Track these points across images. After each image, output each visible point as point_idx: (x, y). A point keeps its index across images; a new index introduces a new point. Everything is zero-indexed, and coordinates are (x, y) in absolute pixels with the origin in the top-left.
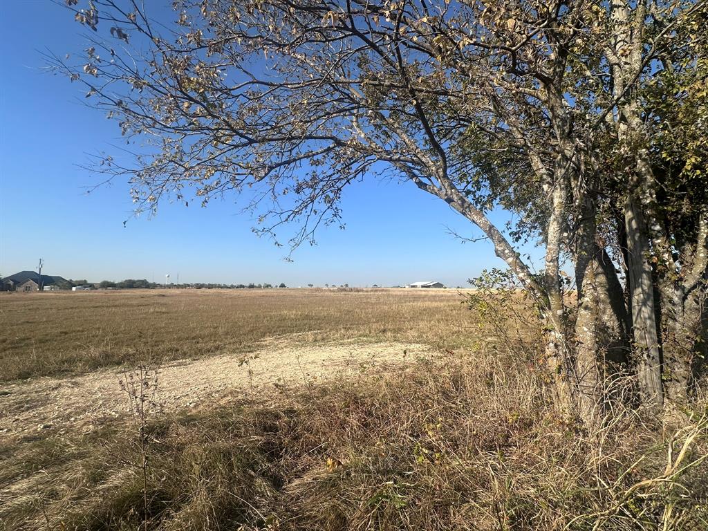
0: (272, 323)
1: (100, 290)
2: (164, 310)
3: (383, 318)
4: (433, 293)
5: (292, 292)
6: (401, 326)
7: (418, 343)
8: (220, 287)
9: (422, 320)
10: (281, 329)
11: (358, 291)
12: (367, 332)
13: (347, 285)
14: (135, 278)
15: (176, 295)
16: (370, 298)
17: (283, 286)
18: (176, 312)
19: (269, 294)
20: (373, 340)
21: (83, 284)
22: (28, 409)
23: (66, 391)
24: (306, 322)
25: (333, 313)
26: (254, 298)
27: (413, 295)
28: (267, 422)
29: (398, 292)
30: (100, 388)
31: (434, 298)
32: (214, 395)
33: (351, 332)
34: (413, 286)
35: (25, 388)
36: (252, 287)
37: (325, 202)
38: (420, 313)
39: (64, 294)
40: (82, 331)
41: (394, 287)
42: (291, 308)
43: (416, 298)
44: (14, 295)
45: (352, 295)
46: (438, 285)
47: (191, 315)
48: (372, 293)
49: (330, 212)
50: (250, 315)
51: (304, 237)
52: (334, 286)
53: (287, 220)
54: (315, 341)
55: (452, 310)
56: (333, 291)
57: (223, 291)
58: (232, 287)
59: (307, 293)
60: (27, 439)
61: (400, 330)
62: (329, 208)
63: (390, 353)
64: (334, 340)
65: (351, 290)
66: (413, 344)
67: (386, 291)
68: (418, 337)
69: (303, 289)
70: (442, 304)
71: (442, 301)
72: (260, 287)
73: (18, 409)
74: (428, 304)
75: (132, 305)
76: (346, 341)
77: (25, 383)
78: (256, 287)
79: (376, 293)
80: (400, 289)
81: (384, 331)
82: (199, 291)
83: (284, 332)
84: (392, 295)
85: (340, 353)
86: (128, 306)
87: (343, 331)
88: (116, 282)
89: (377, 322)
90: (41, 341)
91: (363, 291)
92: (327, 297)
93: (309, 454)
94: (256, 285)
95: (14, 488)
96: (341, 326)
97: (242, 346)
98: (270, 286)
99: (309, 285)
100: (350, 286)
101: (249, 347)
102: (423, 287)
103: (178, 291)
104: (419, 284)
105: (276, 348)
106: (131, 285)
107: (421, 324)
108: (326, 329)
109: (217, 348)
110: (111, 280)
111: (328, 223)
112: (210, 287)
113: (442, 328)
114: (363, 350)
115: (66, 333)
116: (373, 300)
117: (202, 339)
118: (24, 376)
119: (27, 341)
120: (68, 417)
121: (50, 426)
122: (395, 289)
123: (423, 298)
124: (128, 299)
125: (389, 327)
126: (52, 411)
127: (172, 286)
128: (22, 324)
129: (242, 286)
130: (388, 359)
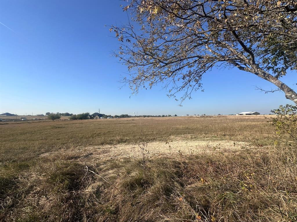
0: (173, 130)
1: (115, 118)
2: (135, 125)
3: (224, 129)
4: (253, 118)
5: (180, 118)
6: (234, 134)
7: (243, 141)
8: (152, 116)
9: (246, 131)
10: (177, 133)
11: (211, 117)
12: (216, 135)
13: (205, 115)
14: (124, 114)
15: (138, 120)
16: (217, 120)
17: (176, 115)
18: (138, 126)
19: (170, 119)
20: (219, 139)
21: (110, 116)
22: (106, 153)
23: (113, 149)
24: (187, 130)
25: (199, 127)
26: (165, 121)
27: (240, 119)
28: (176, 165)
29: (232, 117)
30: (122, 149)
31: (253, 120)
32: (156, 154)
33: (208, 135)
34: (240, 114)
35: (103, 147)
36: (163, 116)
37: (195, 81)
38: (245, 128)
39: (106, 120)
40: (113, 131)
41: (230, 115)
42: (180, 125)
43: (242, 120)
44: (94, 120)
45: (207, 119)
46: (256, 114)
47: (144, 127)
48: (218, 118)
49: (197, 85)
50: (164, 127)
51: (187, 96)
52: (198, 115)
53: (179, 90)
54: (192, 138)
55: (265, 126)
56: (198, 117)
57: (153, 118)
58: (156, 116)
59: (186, 118)
60: (108, 161)
61: (233, 135)
62: (196, 83)
63: (227, 145)
64: (200, 138)
65: (207, 117)
66: (241, 142)
67: (225, 117)
68: (243, 139)
69: (184, 117)
70: (258, 123)
71: (258, 122)
72: (166, 116)
73: (103, 152)
74: (249, 123)
75: (125, 123)
76: (206, 139)
77: (103, 146)
78: (165, 116)
79: (220, 118)
80: (233, 116)
81: (225, 135)
82: (145, 118)
83: (178, 134)
84: (229, 119)
85: (203, 143)
86: (124, 123)
87: (204, 135)
88: (119, 116)
89: (221, 131)
90: (104, 134)
91: (213, 117)
92: (195, 120)
93: (193, 178)
94: (165, 115)
95: (110, 172)
96: (203, 133)
97: (163, 138)
98: (171, 116)
99: (187, 115)
100: (206, 115)
101: (165, 139)
102: (246, 114)
103: (138, 118)
104: (244, 113)
105: (176, 140)
106: (123, 116)
107: (245, 133)
108: (196, 133)
109: (154, 139)
110: (117, 115)
111: (197, 90)
112: (148, 116)
113: (258, 135)
114: (214, 143)
115: (109, 132)
116: (219, 121)
117: (149, 135)
118: (102, 144)
119: (100, 134)
120: (116, 156)
121: (112, 158)
122: (231, 116)
123: (247, 120)
124: (123, 121)
125: (227, 134)
126: (112, 154)
127: (136, 116)
128: (98, 129)
129: (160, 116)
130: (227, 148)
